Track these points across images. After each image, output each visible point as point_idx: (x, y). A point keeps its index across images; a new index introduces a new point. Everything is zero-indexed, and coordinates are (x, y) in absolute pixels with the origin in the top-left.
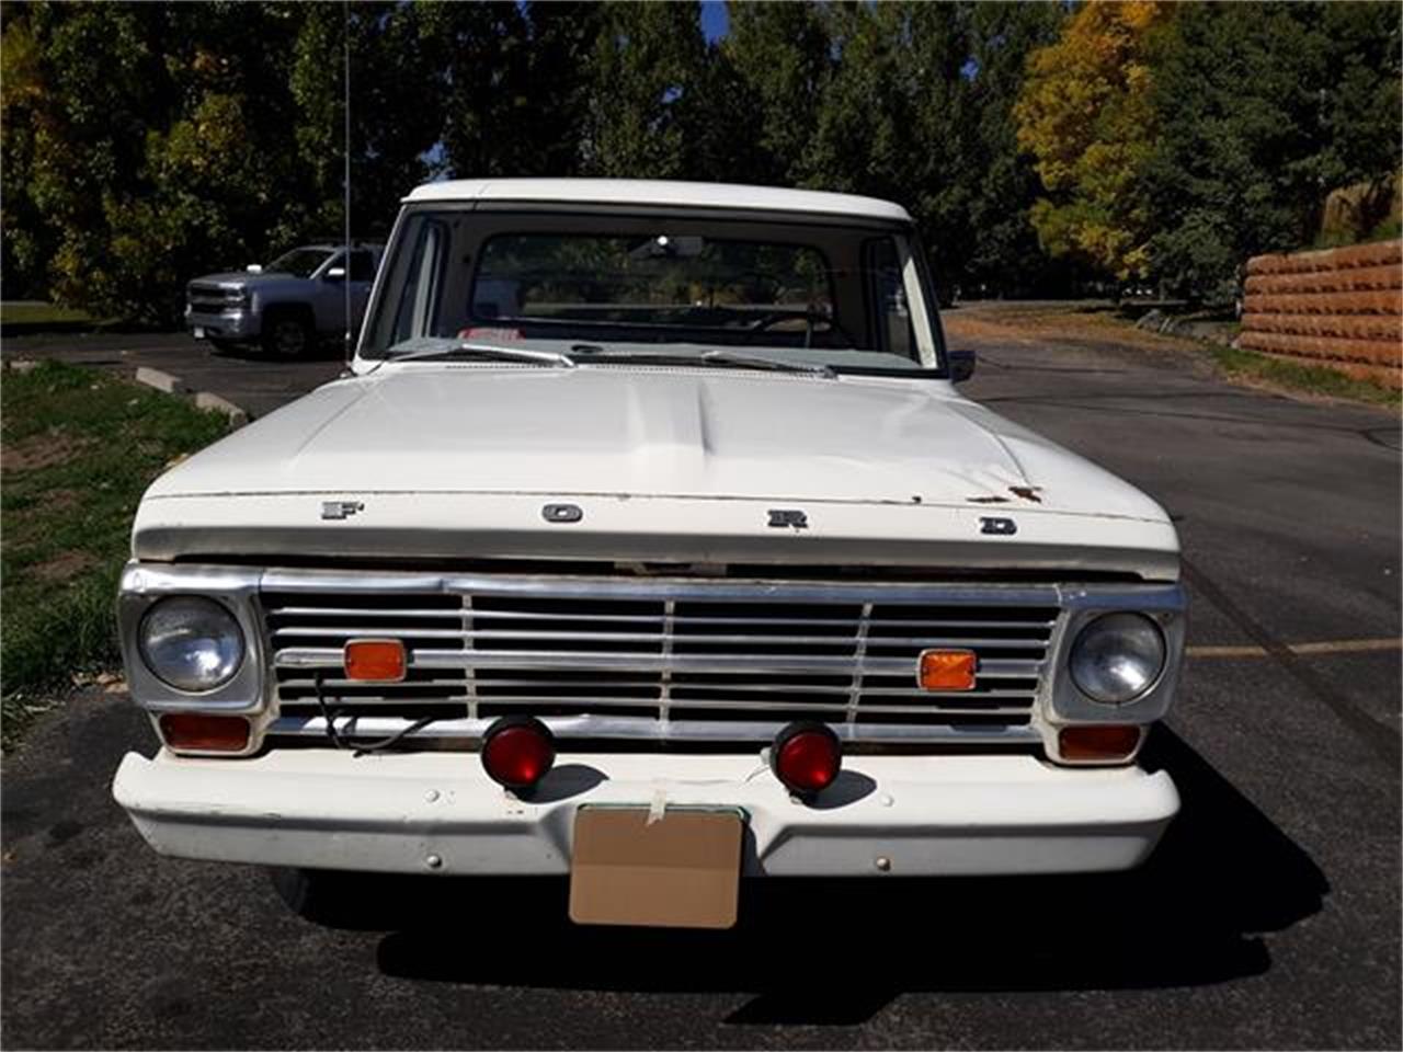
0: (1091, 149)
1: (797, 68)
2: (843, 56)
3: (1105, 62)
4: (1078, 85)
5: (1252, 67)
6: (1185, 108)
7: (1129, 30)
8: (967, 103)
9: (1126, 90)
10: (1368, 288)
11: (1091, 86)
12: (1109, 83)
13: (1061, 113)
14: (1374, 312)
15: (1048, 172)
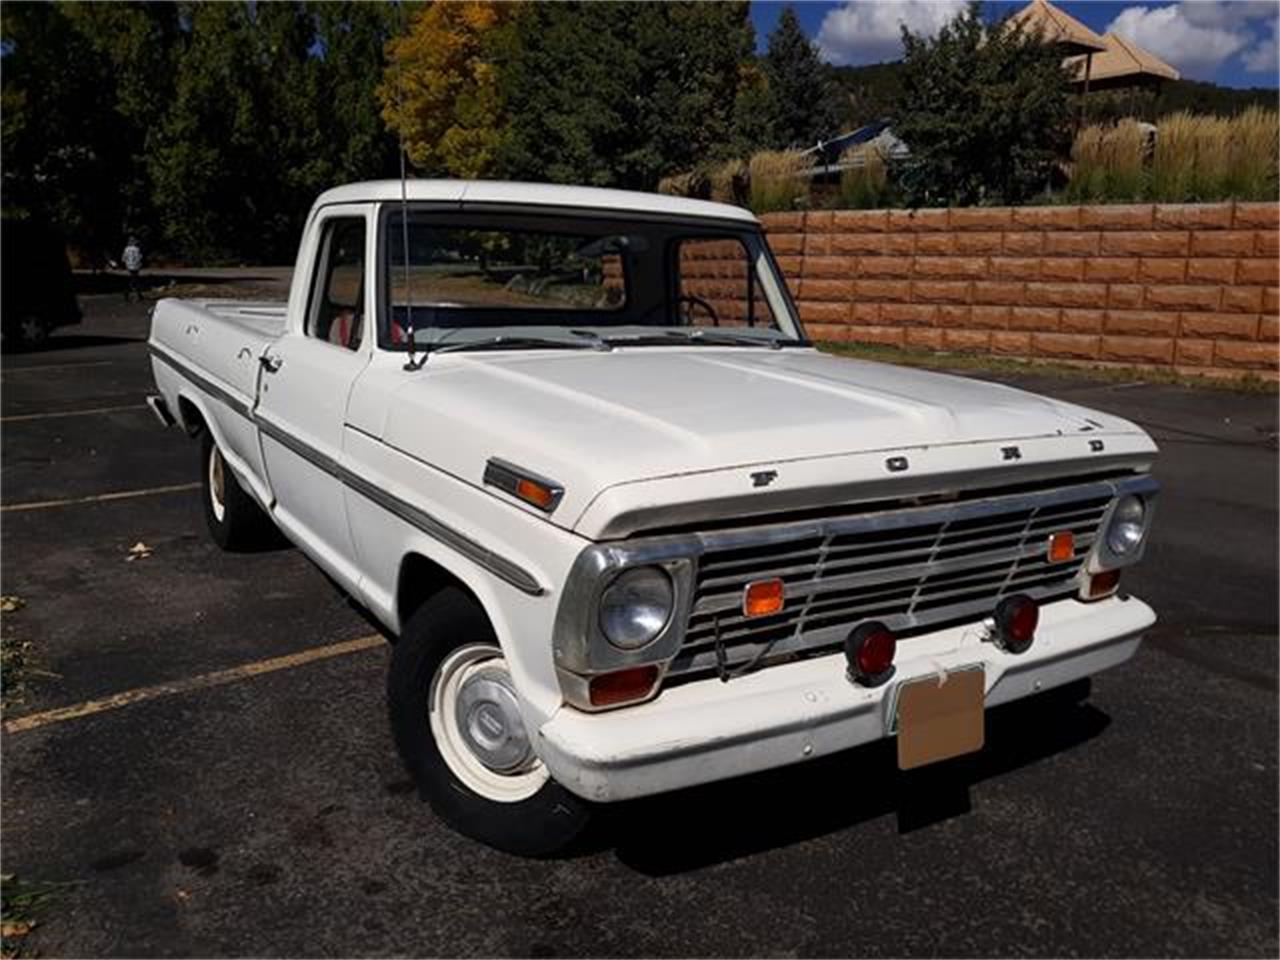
0: (450, 132)
1: (148, 35)
2: (192, 28)
3: (453, 56)
4: (434, 76)
5: (587, 74)
6: (532, 103)
7: (471, 30)
8: (321, 83)
9: (475, 82)
10: (704, 258)
11: (445, 76)
12: (460, 75)
13: (422, 99)
14: (712, 277)
15: (415, 151)
